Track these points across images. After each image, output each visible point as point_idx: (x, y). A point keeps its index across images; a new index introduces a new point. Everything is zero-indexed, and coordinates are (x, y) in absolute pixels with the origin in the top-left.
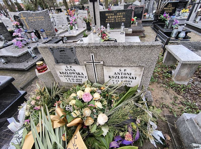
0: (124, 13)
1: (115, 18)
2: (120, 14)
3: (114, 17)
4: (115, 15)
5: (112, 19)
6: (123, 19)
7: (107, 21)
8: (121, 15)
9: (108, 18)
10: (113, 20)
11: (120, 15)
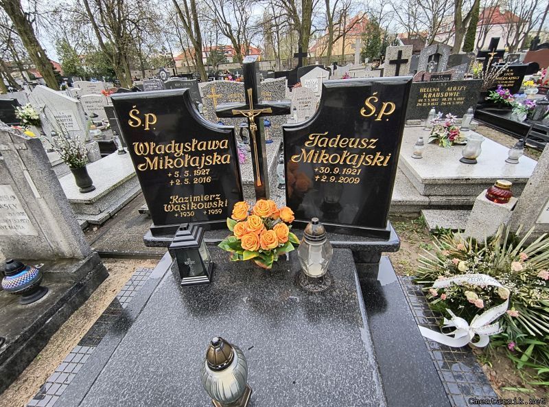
0: (463, 88)
1: (439, 97)
2: (455, 89)
3: (438, 95)
4: (440, 92)
5: (433, 100)
6: (459, 99)
7: (420, 102)
8: (455, 91)
9: (425, 96)
10: (434, 102)
11: (453, 91)
